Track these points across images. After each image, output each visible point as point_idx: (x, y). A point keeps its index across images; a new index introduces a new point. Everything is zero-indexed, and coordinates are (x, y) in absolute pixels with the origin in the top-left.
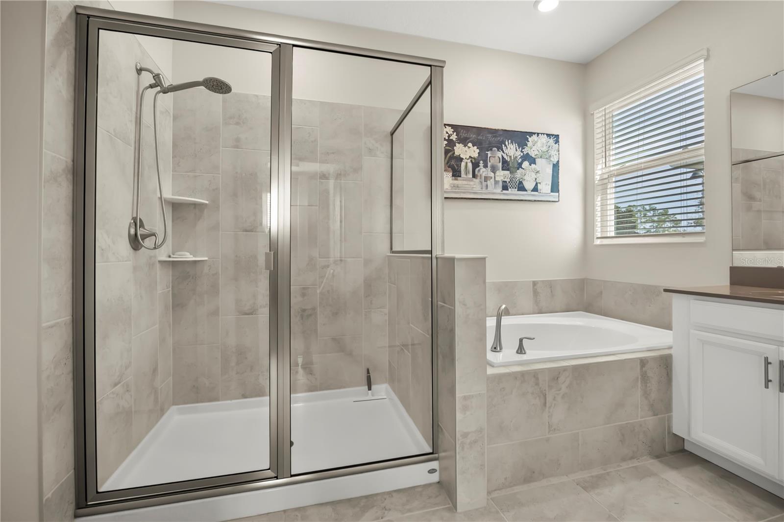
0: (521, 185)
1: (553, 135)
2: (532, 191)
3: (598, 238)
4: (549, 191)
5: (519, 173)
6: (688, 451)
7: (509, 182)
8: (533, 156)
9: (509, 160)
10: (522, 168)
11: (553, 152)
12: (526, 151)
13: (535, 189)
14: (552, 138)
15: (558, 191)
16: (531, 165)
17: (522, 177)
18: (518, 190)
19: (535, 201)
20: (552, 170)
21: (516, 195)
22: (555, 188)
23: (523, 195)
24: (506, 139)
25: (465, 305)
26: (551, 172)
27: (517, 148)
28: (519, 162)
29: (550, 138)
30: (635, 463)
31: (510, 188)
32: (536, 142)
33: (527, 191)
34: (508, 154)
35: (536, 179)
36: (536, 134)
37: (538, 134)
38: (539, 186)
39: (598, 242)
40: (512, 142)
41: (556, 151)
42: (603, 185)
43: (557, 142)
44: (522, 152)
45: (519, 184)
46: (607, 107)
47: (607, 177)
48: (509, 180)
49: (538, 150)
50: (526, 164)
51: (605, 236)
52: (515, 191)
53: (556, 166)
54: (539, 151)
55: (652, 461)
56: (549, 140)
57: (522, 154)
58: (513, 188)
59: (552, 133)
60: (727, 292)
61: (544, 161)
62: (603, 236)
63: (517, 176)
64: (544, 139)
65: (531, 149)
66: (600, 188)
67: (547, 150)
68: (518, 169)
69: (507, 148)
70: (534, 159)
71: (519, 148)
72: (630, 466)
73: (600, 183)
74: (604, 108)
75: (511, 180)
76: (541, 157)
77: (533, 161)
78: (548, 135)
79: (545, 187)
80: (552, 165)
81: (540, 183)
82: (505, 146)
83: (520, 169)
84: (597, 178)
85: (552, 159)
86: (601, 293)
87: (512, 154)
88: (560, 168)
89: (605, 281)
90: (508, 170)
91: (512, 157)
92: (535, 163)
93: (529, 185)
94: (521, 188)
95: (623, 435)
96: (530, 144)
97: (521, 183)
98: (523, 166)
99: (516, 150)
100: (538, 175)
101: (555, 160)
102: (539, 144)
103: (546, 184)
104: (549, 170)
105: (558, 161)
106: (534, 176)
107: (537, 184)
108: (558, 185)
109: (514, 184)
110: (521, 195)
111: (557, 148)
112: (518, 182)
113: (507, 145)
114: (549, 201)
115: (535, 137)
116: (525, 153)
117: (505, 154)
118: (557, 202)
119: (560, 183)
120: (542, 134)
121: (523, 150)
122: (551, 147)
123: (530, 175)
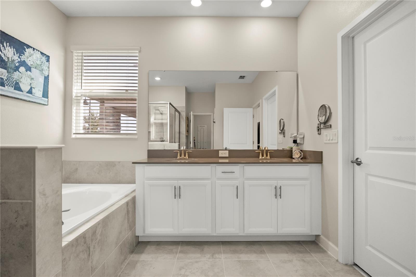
0: (17, 86)
1: (45, 55)
2: (27, 93)
3: (74, 134)
4: (41, 96)
5: (16, 75)
6: (141, 241)
7: (6, 80)
8: (29, 65)
9: (6, 60)
10: (19, 72)
11: (45, 68)
12: (23, 58)
13: (30, 92)
14: (44, 57)
15: (48, 98)
16: (27, 71)
17: (18, 79)
18: (14, 89)
19: (29, 101)
20: (43, 81)
21: (12, 92)
22: (45, 94)
23: (19, 94)
24: (5, 40)
25: (44, 195)
26: (43, 82)
27: (15, 53)
28: (17, 65)
29: (43, 56)
30: (127, 261)
31: (7, 85)
32: (32, 55)
33: (22, 91)
34: (6, 55)
35: (31, 84)
36: (32, 48)
37: (34, 49)
38: (33, 91)
39: (74, 136)
40: (10, 46)
41: (47, 68)
42: (78, 100)
43: (48, 61)
44: (19, 57)
45: (16, 84)
46: (83, 52)
47: (80, 95)
48: (6, 78)
49: (33, 61)
50: (22, 69)
51: (78, 132)
52: (12, 89)
53: (47, 79)
54: (34, 63)
55: (132, 255)
56: (42, 57)
57: (19, 60)
58: (10, 86)
59: (45, 53)
60: (146, 161)
61: (38, 71)
62: (77, 133)
63: (15, 77)
64: (39, 55)
65: (27, 58)
66: (75, 101)
67: (40, 64)
68: (16, 71)
69: (5, 49)
70: (30, 68)
71: (17, 54)
72: (126, 265)
73: (76, 98)
74: (81, 51)
75: (8, 79)
76: (36, 68)
77: (28, 69)
78: (42, 53)
79: (38, 92)
80: (44, 77)
81: (34, 88)
82: (3, 46)
83: (17, 72)
84: (74, 95)
85: (44, 72)
86: (77, 169)
87: (10, 57)
88: (49, 81)
89: (80, 162)
90: (5, 69)
91: (10, 59)
92: (30, 71)
93: (25, 87)
94: (17, 87)
95: (121, 250)
96: (27, 54)
97: (17, 83)
98: (20, 70)
99: (14, 54)
100: (33, 81)
101: (46, 74)
102: (34, 57)
103: (39, 90)
104: (42, 80)
105: (48, 75)
106: (29, 81)
107: (31, 88)
108: (48, 93)
109: (11, 83)
110: (17, 94)
111: (48, 66)
112: (15, 82)
113: (5, 46)
114: (41, 104)
115: (31, 50)
116: (22, 60)
117: (3, 54)
118: (47, 105)
119: (49, 92)
120: (37, 50)
121: (21, 57)
122: (43, 63)
123: (26, 79)
